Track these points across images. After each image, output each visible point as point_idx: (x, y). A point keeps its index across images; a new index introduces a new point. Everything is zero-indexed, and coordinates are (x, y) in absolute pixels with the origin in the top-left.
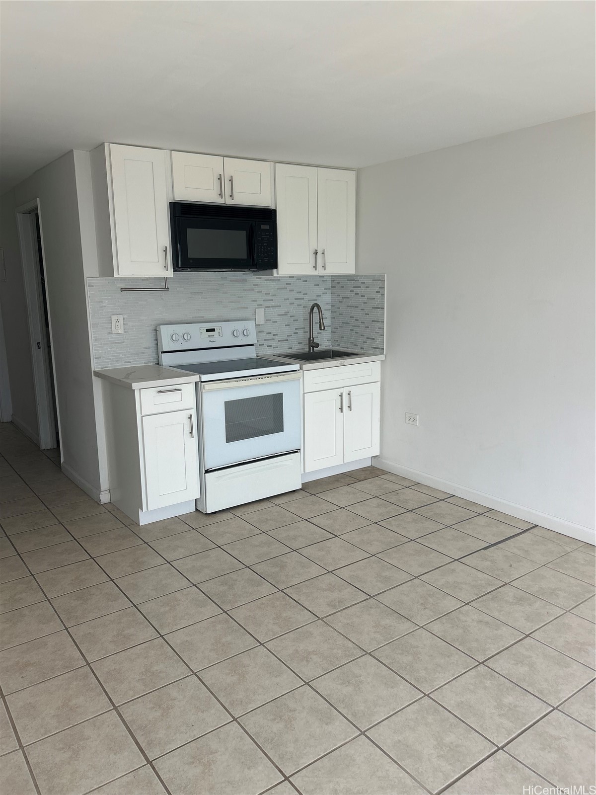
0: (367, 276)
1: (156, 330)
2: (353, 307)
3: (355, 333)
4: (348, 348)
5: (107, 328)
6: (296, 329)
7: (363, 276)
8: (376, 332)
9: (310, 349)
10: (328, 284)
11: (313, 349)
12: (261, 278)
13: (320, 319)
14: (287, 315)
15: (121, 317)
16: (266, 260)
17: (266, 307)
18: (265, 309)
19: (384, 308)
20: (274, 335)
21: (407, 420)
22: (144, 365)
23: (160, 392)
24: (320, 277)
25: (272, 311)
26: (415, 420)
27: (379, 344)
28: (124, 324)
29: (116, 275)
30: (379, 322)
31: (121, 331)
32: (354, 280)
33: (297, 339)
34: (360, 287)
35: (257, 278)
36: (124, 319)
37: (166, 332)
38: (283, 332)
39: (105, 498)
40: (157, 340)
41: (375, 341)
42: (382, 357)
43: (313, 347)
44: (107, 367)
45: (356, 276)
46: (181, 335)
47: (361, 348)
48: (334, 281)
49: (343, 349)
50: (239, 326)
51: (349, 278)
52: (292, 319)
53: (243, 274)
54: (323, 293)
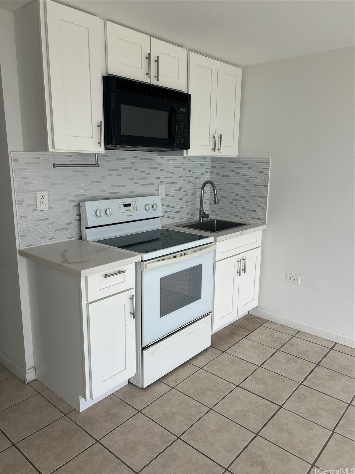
0: (250, 158)
1: (78, 205)
2: (234, 184)
3: (235, 205)
4: (226, 218)
5: (32, 205)
6: (187, 202)
7: (245, 158)
8: (257, 206)
9: (200, 219)
10: (209, 165)
11: (203, 219)
12: (163, 158)
13: (215, 195)
14: (181, 190)
15: (45, 194)
16: (182, 140)
17: (167, 183)
18: (166, 185)
19: (267, 186)
20: (171, 208)
21: (288, 279)
22: (67, 240)
23: (106, 276)
24: (204, 158)
25: (170, 187)
26: (296, 279)
27: (260, 215)
28: (49, 201)
29: (50, 149)
30: (262, 197)
31: (46, 207)
32: (236, 162)
33: (188, 210)
34: (242, 168)
35: (161, 158)
36: (49, 195)
37: (90, 207)
38: (178, 205)
39: (30, 376)
40: (80, 215)
41: (257, 213)
42: (264, 227)
43: (203, 217)
44: (32, 245)
45: (238, 158)
46: (103, 210)
47: (241, 218)
48: (214, 162)
49: (220, 218)
50: (149, 200)
51: (230, 160)
52: (185, 193)
53: (151, 154)
54: (205, 172)
